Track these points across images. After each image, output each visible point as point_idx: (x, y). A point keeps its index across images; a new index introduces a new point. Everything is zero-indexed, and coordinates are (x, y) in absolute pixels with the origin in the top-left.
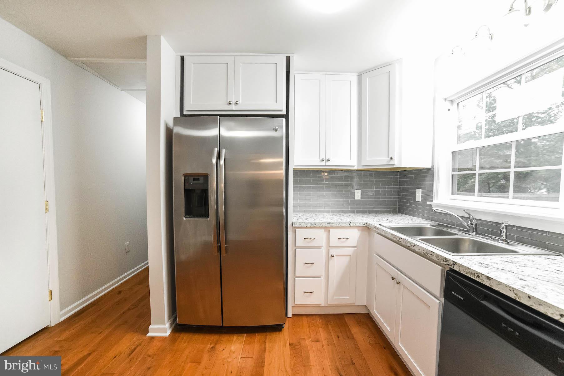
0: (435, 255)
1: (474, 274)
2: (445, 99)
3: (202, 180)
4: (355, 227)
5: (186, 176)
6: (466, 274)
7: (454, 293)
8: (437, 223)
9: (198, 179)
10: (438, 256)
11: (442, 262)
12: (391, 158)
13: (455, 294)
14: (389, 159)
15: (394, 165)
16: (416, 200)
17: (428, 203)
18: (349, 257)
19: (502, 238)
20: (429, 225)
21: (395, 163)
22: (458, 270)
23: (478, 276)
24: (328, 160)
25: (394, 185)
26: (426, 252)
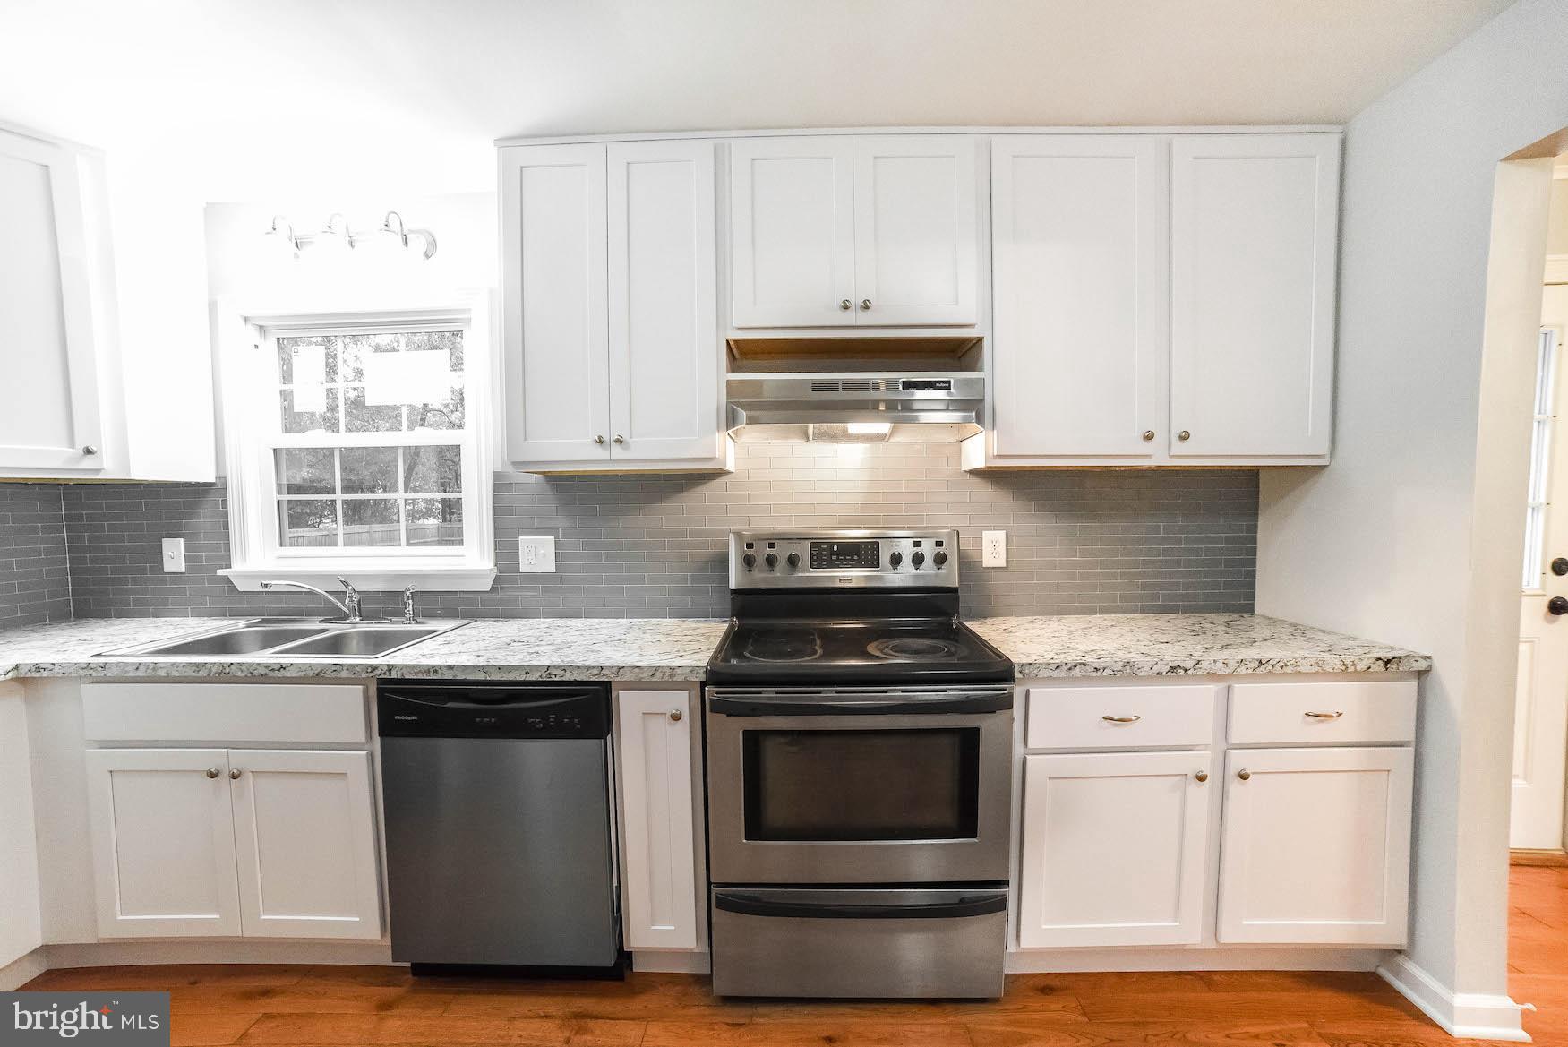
0: (345, 668)
1: (429, 670)
2: (246, 319)
6: (415, 677)
7: (399, 717)
8: (258, 619)
10: (351, 668)
11: (364, 676)
13: (403, 718)
15: (98, 471)
16: (165, 571)
19: (408, 616)
20: (241, 625)
21: (105, 466)
22: (399, 677)
23: (436, 671)
26: (319, 670)
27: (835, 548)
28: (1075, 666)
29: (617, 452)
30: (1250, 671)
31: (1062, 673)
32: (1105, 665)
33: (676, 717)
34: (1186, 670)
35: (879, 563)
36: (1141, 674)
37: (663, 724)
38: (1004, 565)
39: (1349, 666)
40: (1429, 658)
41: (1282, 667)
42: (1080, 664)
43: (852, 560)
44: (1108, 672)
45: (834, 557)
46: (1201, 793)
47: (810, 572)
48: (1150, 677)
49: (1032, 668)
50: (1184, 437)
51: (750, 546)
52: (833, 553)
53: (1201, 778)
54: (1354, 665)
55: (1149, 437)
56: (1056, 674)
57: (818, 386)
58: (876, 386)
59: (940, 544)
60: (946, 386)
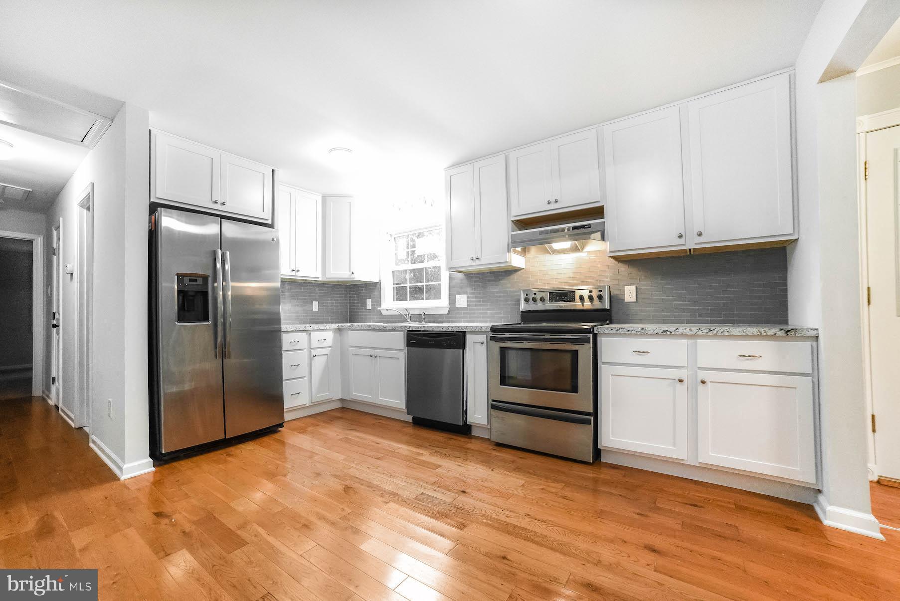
0: (400, 327)
2: (386, 233)
3: (200, 281)
4: (330, 329)
5: (178, 275)
7: (412, 342)
9: (196, 280)
10: (402, 327)
12: (353, 273)
14: (351, 273)
16: (367, 308)
17: (379, 308)
18: (327, 356)
24: (298, 271)
25: (345, 297)
29: (477, 262)
30: (705, 334)
33: (482, 343)
34: (671, 332)
35: (575, 300)
37: (478, 346)
38: (635, 301)
39: (762, 332)
40: (817, 329)
41: (722, 332)
43: (565, 299)
44: (634, 332)
45: (558, 298)
46: (681, 388)
47: (548, 304)
48: (654, 335)
50: (700, 234)
51: (527, 295)
52: (557, 296)
53: (681, 381)
54: (765, 332)
55: (681, 236)
57: (541, 232)
58: (563, 230)
59: (600, 291)
60: (589, 226)
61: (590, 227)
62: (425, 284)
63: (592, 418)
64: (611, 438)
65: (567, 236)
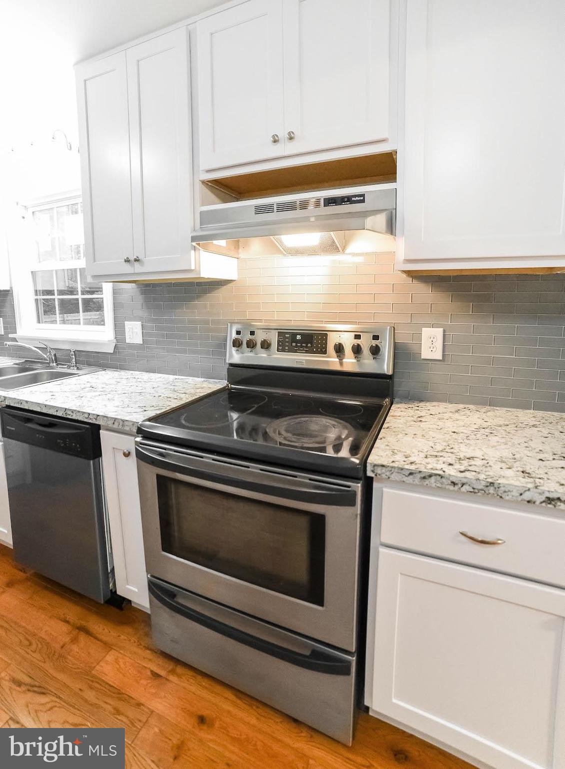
1: (19, 402)
6: (14, 405)
7: (8, 427)
13: (10, 428)
17: (13, 335)
19: (73, 365)
22: (8, 404)
23: (22, 403)
27: (299, 337)
28: (430, 476)
29: (137, 267)
31: (416, 480)
32: (465, 481)
33: (127, 455)
35: (326, 351)
36: (507, 498)
38: (441, 358)
42: (436, 475)
43: (307, 347)
44: (466, 488)
45: (294, 344)
47: (276, 354)
48: (517, 502)
49: (384, 470)
51: (238, 332)
52: (297, 341)
56: (410, 479)
57: (259, 209)
58: (304, 205)
59: (376, 338)
60: (361, 198)
61: (363, 201)
62: (80, 297)
63: (353, 659)
64: (394, 701)
65: (313, 219)
